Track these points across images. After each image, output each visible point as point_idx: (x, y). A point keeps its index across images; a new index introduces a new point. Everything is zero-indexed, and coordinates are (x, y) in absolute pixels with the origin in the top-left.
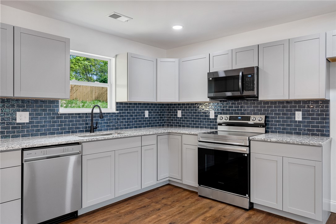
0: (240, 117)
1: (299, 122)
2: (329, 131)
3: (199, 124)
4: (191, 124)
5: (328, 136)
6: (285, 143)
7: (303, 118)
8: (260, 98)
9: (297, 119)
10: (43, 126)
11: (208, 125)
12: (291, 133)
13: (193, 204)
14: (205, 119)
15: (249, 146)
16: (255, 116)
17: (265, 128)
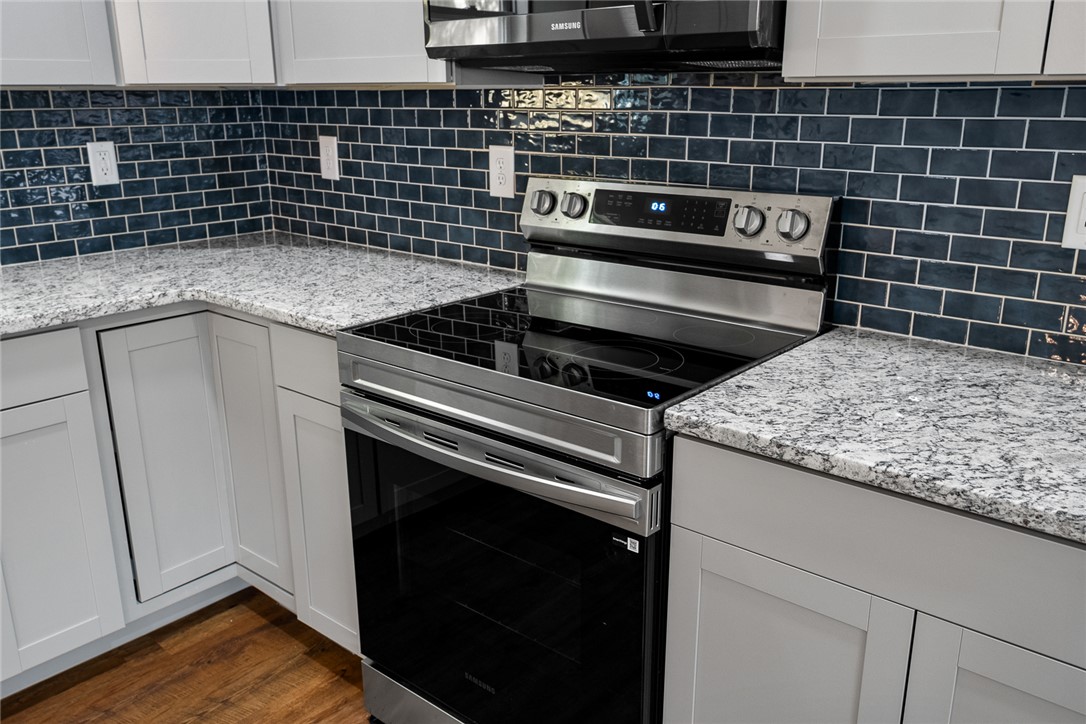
0: (659, 198)
3: (433, 232)
4: (392, 225)
9: (1073, 238)
11: (484, 237)
12: (1012, 343)
14: (464, 198)
15: (663, 479)
16: (762, 200)
17: (820, 296)
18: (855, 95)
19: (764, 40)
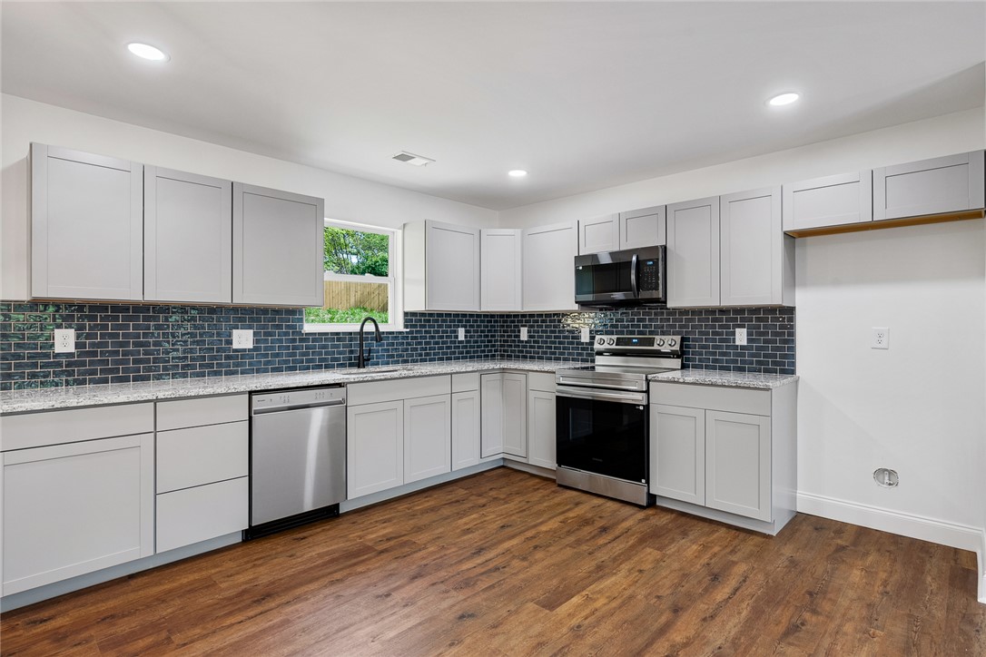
0: (636, 338)
1: (743, 347)
2: (793, 364)
3: (560, 354)
4: (546, 353)
5: (793, 372)
6: (708, 385)
7: (749, 341)
8: (670, 305)
9: (738, 343)
10: (277, 355)
11: (578, 354)
12: (728, 369)
13: (547, 498)
14: (573, 343)
15: (647, 392)
16: (663, 337)
17: (680, 360)
18: (684, 312)
19: (663, 299)
